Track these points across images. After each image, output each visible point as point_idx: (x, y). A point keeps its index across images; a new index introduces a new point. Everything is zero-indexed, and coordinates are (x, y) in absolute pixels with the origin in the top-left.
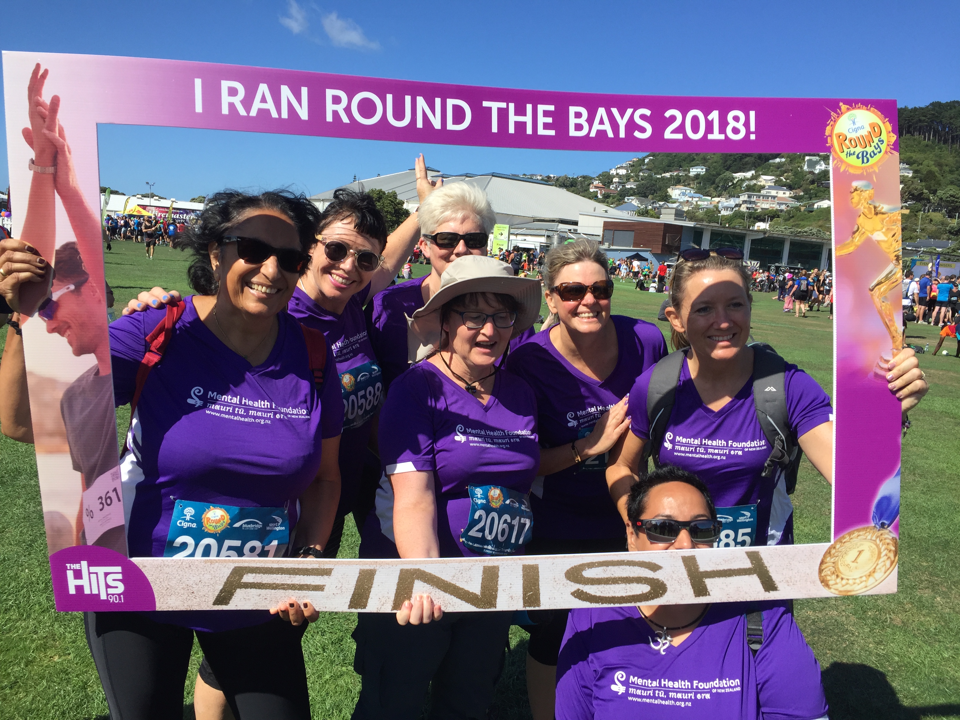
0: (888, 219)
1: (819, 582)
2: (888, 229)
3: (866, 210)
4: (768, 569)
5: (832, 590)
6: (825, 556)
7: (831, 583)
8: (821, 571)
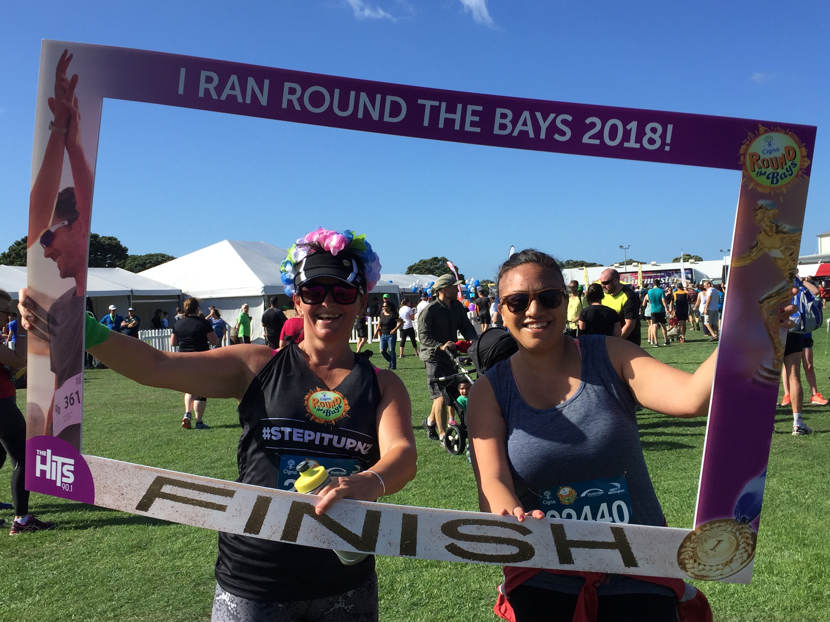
0: (788, 238)
1: (678, 565)
2: (786, 248)
3: (768, 228)
4: (631, 545)
5: (689, 573)
6: (685, 541)
7: (688, 566)
8: (679, 554)
